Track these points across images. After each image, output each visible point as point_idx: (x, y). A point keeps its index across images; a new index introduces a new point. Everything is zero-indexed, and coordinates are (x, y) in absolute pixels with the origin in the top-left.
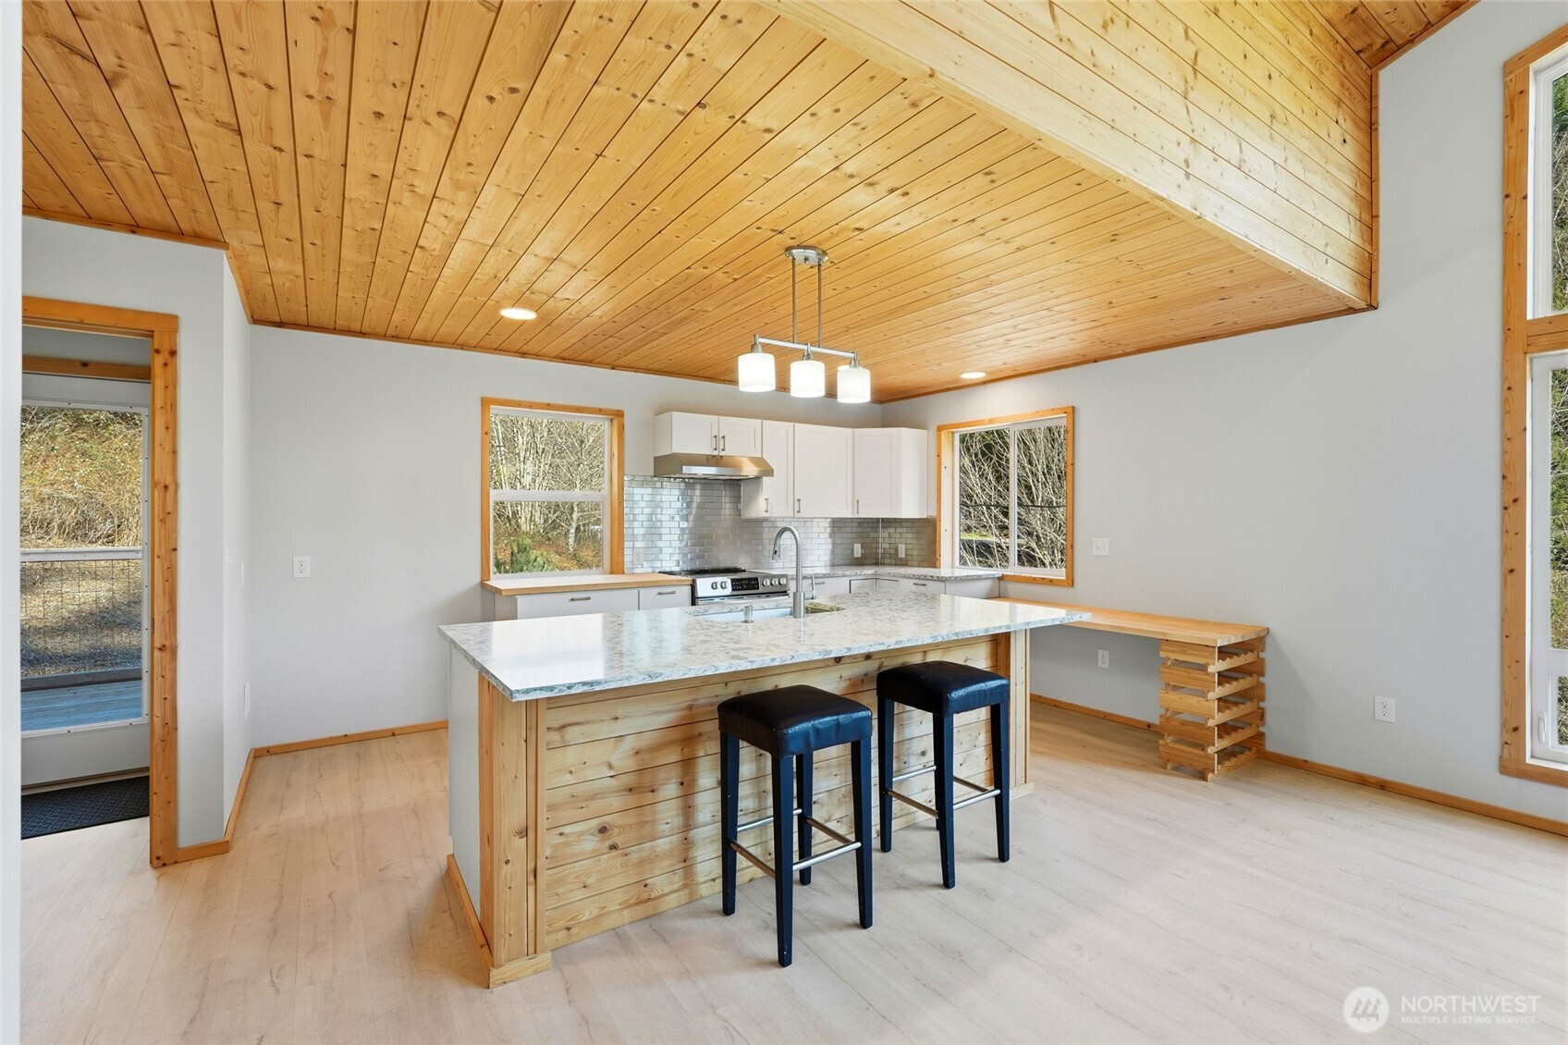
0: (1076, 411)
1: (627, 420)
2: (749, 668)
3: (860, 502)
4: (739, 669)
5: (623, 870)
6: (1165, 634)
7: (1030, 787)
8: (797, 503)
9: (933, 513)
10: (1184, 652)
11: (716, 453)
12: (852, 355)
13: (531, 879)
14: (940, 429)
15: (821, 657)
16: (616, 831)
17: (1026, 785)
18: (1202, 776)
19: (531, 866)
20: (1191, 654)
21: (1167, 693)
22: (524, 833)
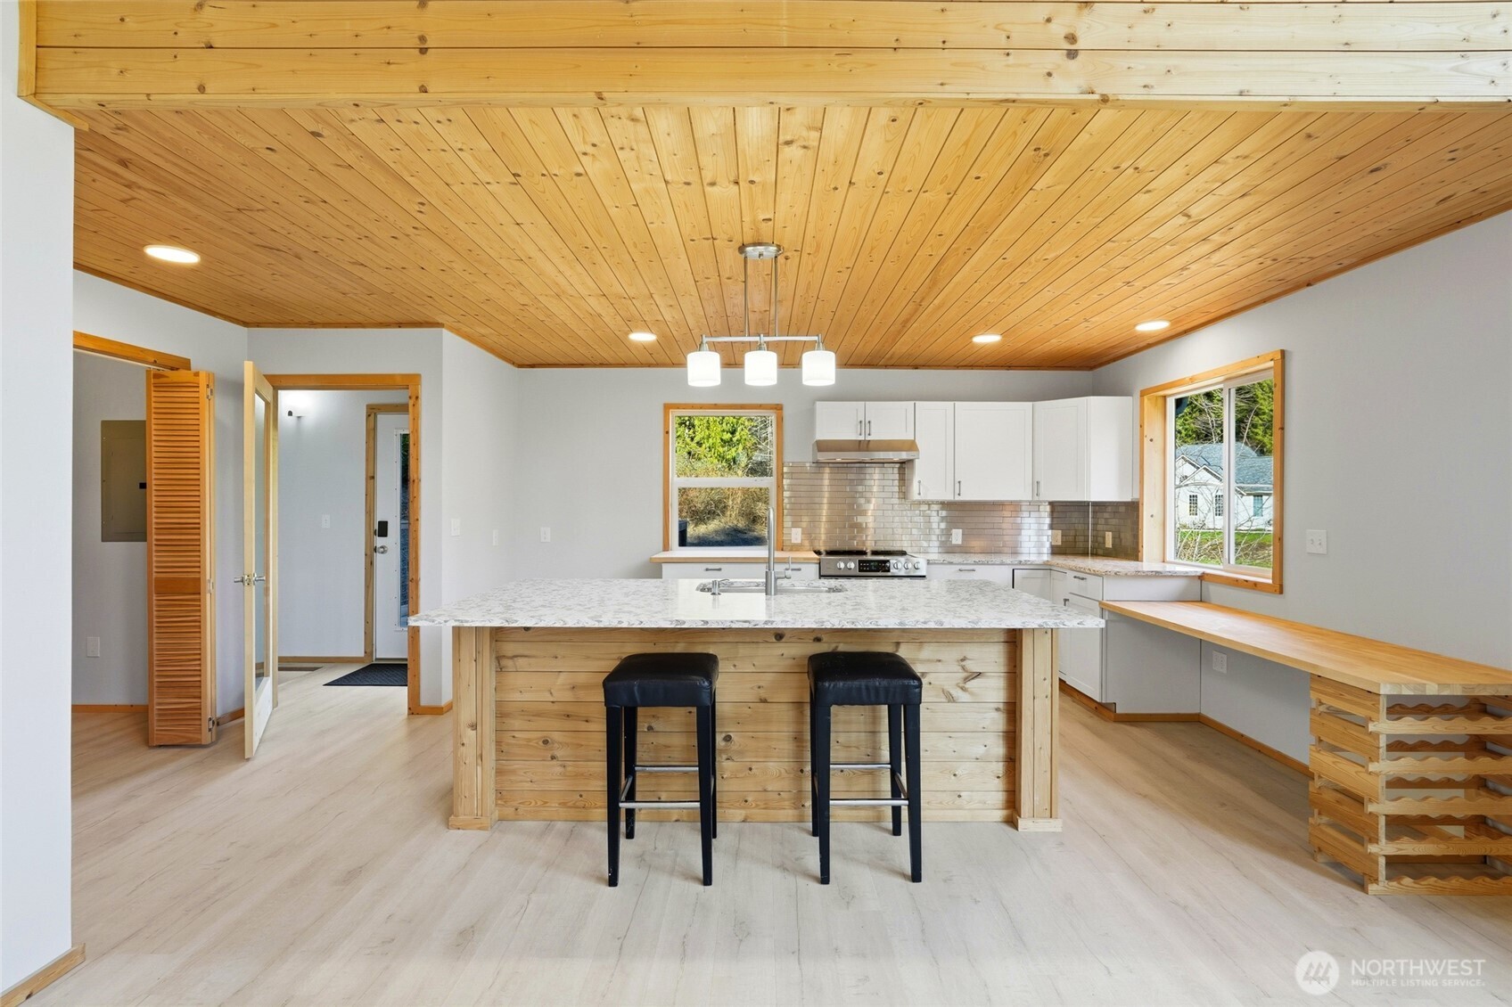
0: (1287, 355)
1: (787, 412)
2: (596, 626)
3: (1042, 484)
4: (587, 626)
5: (561, 778)
6: (1315, 666)
7: (1055, 826)
8: (957, 485)
9: (1136, 496)
10: (1339, 697)
11: (862, 438)
12: (816, 338)
13: (479, 761)
14: (1143, 394)
15: (672, 626)
16: (556, 745)
17: (1051, 820)
18: (1361, 884)
19: (479, 752)
20: (1347, 701)
21: (1319, 752)
22: (474, 727)
